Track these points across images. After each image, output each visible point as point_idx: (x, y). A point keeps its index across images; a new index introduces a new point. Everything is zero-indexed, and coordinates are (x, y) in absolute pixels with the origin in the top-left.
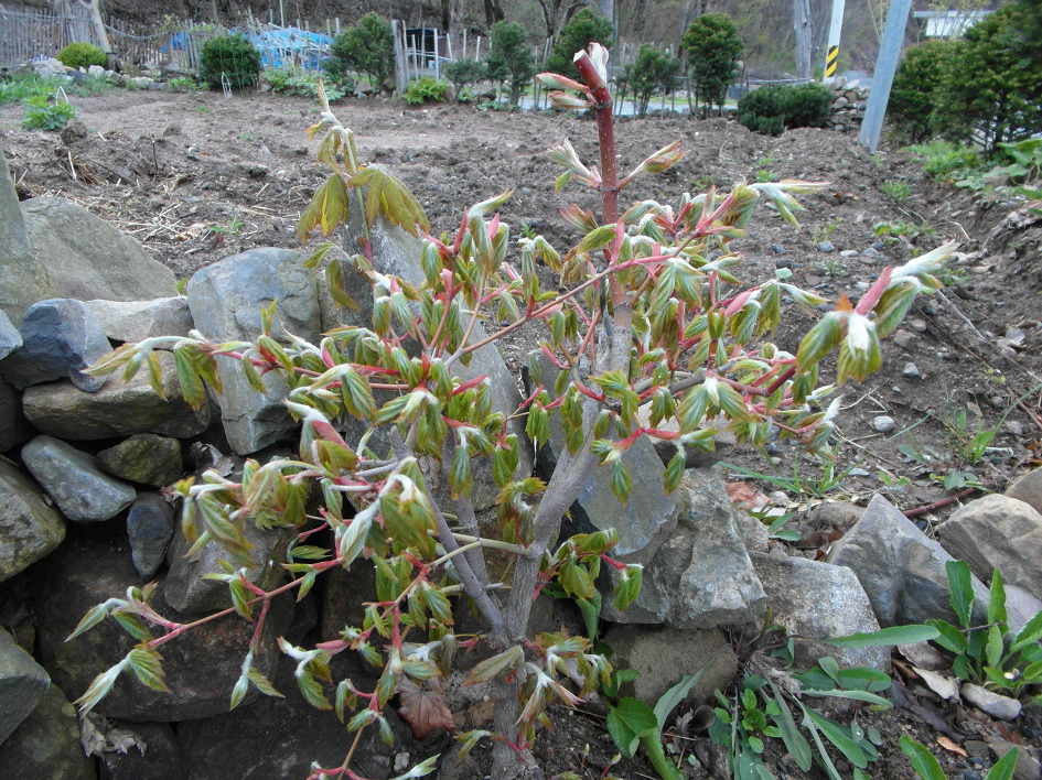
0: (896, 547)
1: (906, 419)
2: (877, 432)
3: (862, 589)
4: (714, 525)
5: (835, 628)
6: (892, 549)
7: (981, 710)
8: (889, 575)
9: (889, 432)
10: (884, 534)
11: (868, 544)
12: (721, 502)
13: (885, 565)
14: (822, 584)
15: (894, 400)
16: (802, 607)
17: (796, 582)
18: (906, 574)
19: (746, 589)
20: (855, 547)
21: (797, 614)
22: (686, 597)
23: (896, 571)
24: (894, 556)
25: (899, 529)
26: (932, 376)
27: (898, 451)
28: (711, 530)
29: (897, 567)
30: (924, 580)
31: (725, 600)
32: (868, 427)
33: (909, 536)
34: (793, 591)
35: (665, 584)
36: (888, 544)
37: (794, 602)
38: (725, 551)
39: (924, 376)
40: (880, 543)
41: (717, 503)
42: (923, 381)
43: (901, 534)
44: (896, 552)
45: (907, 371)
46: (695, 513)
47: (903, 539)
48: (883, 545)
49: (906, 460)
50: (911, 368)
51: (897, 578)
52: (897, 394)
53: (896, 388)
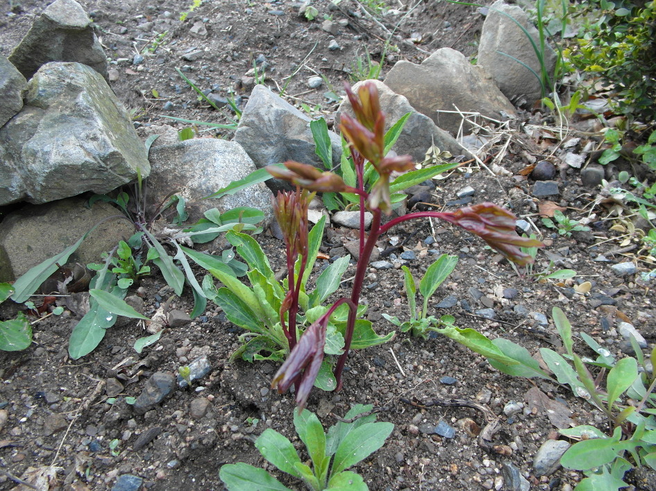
0: (272, 118)
1: (331, 78)
2: (312, 88)
3: (247, 156)
4: (65, 99)
5: (217, 185)
6: (270, 121)
7: (345, 226)
8: (271, 144)
9: (320, 87)
10: (262, 111)
11: (253, 122)
12: (72, 78)
13: (267, 136)
14: (207, 154)
15: (324, 67)
16: (193, 176)
17: (188, 158)
18: (286, 141)
19: (91, 145)
20: (245, 128)
21: (190, 183)
22: (28, 163)
23: (276, 139)
24: (272, 127)
25: (273, 105)
26: (348, 47)
27: (325, 98)
28: (61, 103)
29: (275, 135)
30: (298, 142)
31: (64, 155)
32: (306, 87)
33: (281, 109)
34: (186, 167)
35: (14, 160)
36: (266, 118)
37: (188, 175)
38: (73, 118)
39: (342, 48)
40: (261, 119)
41: (68, 80)
42: (342, 51)
43: (275, 107)
44: (273, 122)
45: (331, 46)
46: (44, 91)
47: (277, 112)
48: (263, 120)
49: (330, 102)
50: (333, 44)
51: (279, 145)
52: (325, 63)
53: (324, 59)
